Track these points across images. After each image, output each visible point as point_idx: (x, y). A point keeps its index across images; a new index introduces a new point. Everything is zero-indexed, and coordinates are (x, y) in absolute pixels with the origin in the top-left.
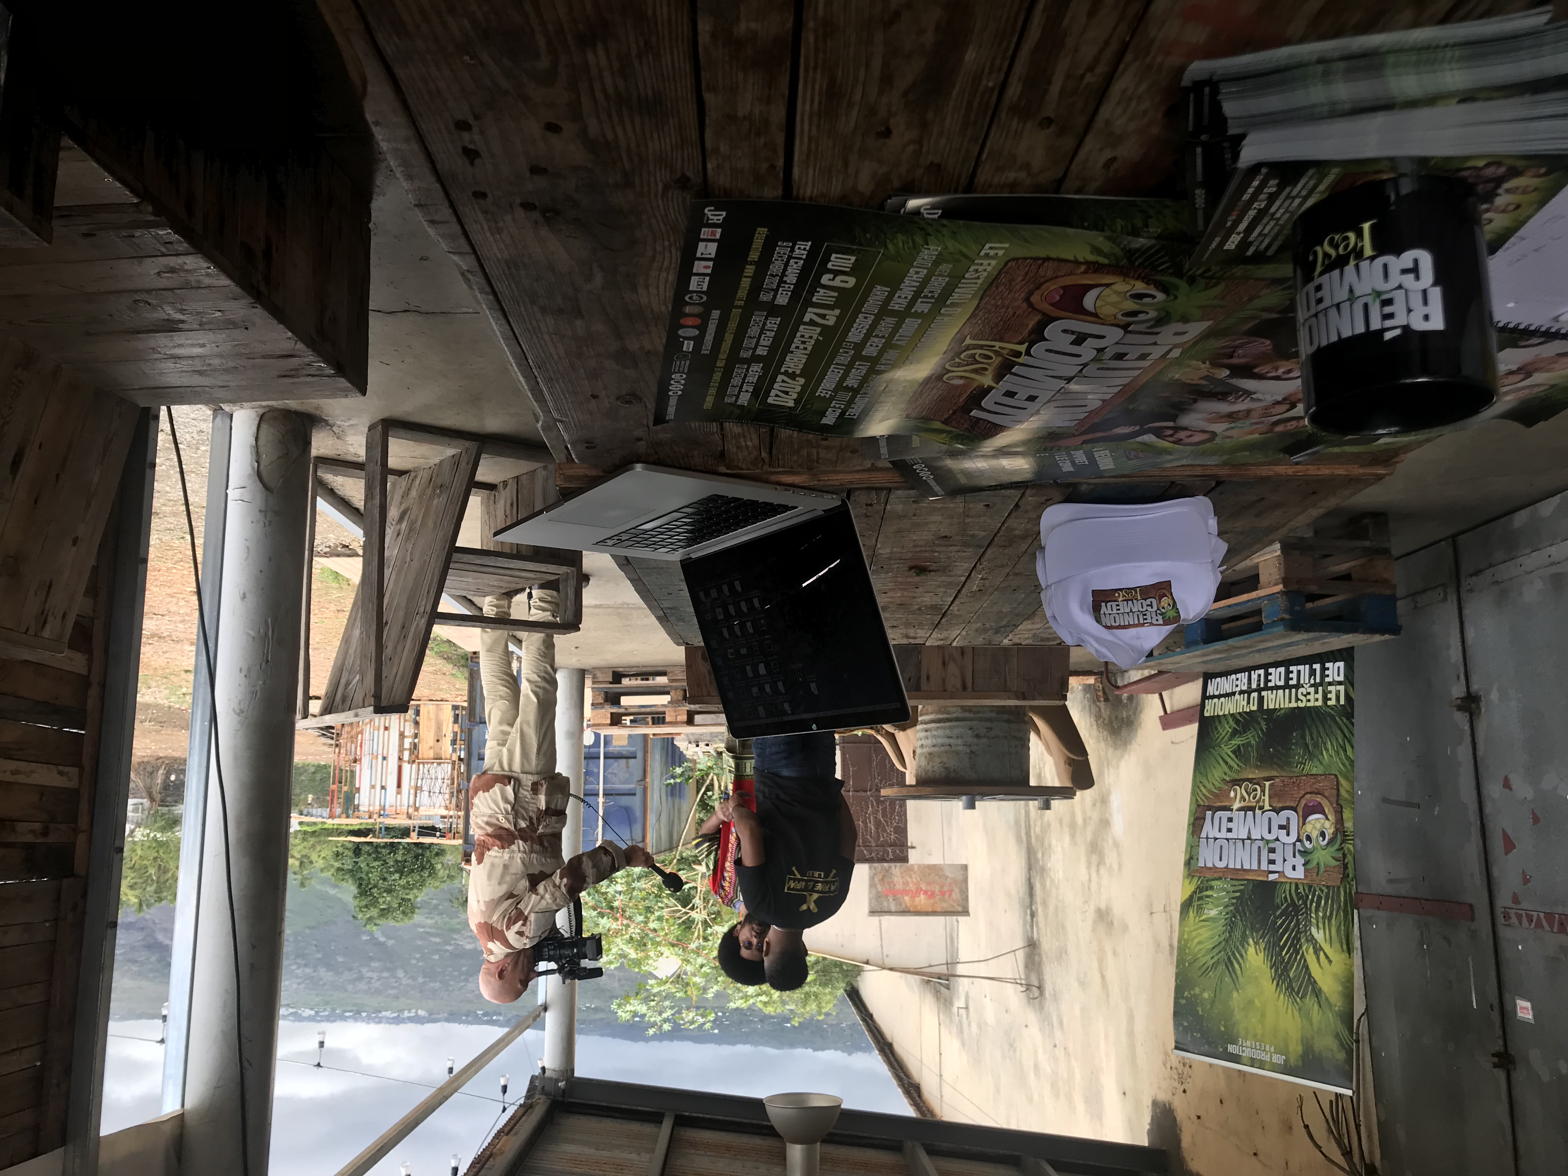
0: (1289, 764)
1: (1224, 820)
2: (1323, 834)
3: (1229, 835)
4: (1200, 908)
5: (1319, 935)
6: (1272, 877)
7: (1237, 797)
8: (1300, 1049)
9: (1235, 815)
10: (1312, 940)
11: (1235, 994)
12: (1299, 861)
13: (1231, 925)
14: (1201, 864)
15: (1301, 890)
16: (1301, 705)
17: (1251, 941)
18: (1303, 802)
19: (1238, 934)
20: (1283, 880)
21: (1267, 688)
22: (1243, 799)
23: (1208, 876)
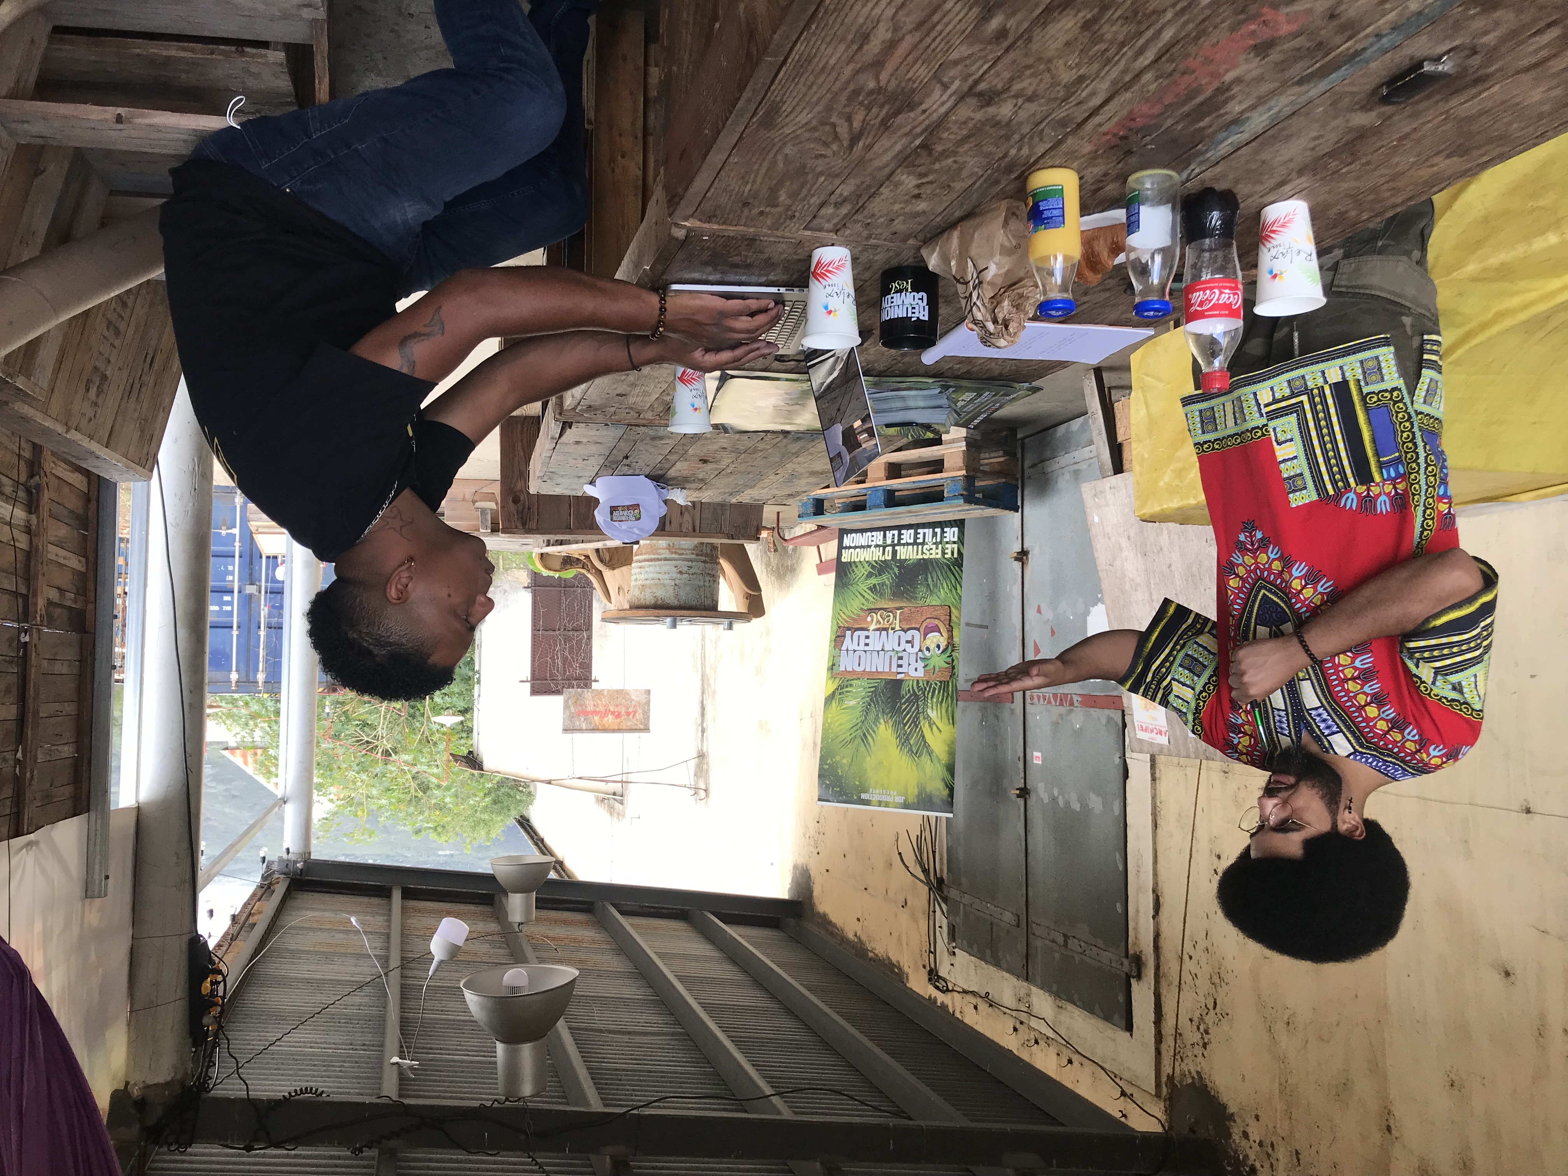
0: (915, 598)
1: (862, 638)
2: (938, 647)
3: (866, 648)
4: (841, 700)
5: (933, 714)
6: (899, 677)
7: (874, 621)
8: (916, 791)
9: (870, 633)
10: (928, 718)
11: (868, 758)
12: (921, 664)
13: (867, 711)
14: (842, 669)
15: (921, 684)
16: (925, 557)
17: (882, 721)
18: (924, 624)
19: (872, 716)
20: (907, 678)
21: (899, 544)
22: (878, 622)
23: (849, 677)
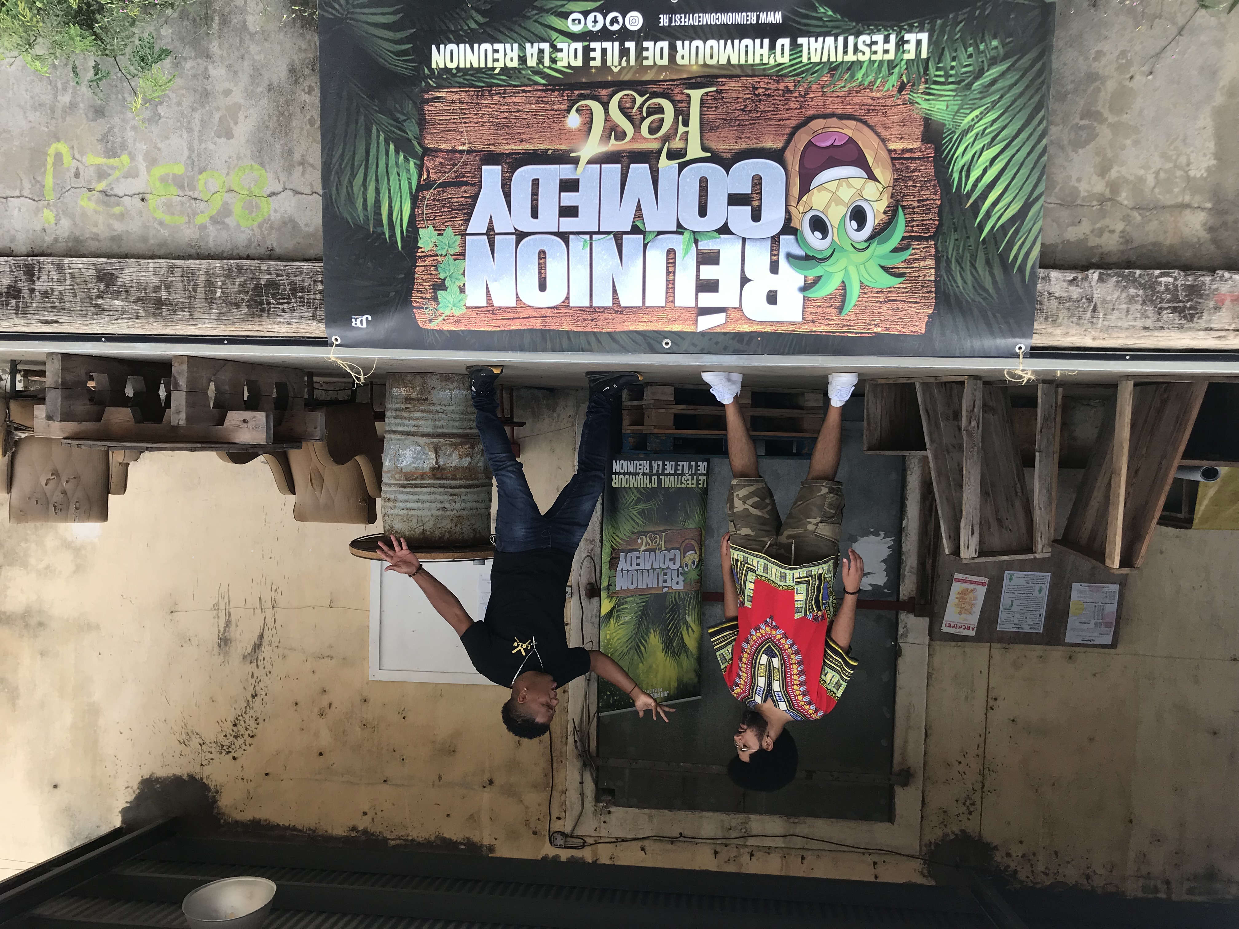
1: (634, 558)
2: (694, 562)
3: (638, 567)
4: (617, 617)
6: (665, 590)
7: (643, 543)
8: (676, 685)
9: (642, 554)
10: (685, 622)
11: (641, 665)
12: (681, 578)
13: (639, 625)
14: (618, 588)
15: (681, 596)
16: (684, 486)
17: (652, 631)
18: (684, 544)
19: (644, 628)
20: (670, 591)
21: (663, 474)
22: (648, 544)
23: (624, 595)
